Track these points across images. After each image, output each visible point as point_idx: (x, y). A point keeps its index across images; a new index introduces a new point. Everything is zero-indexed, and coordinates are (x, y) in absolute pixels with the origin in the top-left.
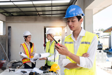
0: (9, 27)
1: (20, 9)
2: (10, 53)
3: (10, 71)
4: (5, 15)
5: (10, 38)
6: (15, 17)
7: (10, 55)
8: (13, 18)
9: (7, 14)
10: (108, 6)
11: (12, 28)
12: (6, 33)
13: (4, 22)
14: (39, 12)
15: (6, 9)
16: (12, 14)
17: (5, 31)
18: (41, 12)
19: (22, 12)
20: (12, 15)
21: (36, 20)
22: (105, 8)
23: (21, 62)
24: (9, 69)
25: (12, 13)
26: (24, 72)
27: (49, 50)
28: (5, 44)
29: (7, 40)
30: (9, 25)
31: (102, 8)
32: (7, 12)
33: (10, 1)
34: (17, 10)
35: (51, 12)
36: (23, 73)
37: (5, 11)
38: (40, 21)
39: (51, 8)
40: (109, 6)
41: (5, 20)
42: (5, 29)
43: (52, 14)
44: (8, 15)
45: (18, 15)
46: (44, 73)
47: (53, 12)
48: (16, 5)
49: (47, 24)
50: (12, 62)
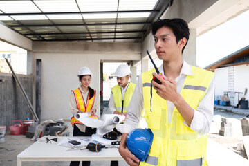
0: (39, 61)
1: (59, 29)
2: (40, 107)
3: (48, 140)
4: (30, 38)
5: (40, 80)
6: (48, 42)
7: (40, 111)
8: (46, 44)
9: (34, 37)
10: (218, 25)
11: (44, 63)
12: (33, 71)
13: (28, 51)
14: (92, 35)
15: (32, 28)
16: (43, 38)
17: (31, 68)
18: (95, 35)
19: (62, 33)
20: (44, 40)
21: (86, 48)
22: (213, 27)
23: (62, 123)
24: (46, 137)
25: (43, 36)
26: (76, 143)
27: (123, 101)
28: (30, 90)
29: (34, 84)
30: (39, 56)
31: (208, 28)
32: (34, 34)
33: (42, 13)
34: (53, 29)
35: (113, 34)
36: (73, 145)
37: (31, 30)
38: (94, 50)
39: (113, 26)
40: (222, 23)
41: (30, 48)
42: (31, 64)
43: (115, 38)
44: (35, 39)
45: (54, 38)
46: (112, 144)
47: (117, 34)
48: (51, 21)
49: (106, 55)
50: (45, 124)
